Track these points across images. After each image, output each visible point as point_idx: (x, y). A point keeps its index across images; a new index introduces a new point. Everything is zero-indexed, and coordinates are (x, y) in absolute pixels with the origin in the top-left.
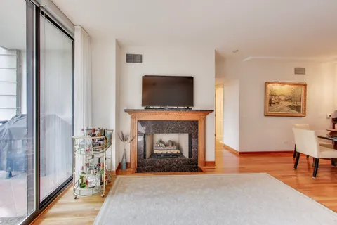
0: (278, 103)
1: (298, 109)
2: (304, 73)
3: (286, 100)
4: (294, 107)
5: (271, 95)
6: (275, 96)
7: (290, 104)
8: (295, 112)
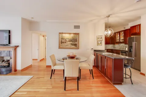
0: (65, 42)
1: (75, 45)
2: (79, 28)
3: (69, 41)
4: (73, 44)
5: (62, 39)
6: (64, 39)
7: (72, 43)
8: (74, 47)
